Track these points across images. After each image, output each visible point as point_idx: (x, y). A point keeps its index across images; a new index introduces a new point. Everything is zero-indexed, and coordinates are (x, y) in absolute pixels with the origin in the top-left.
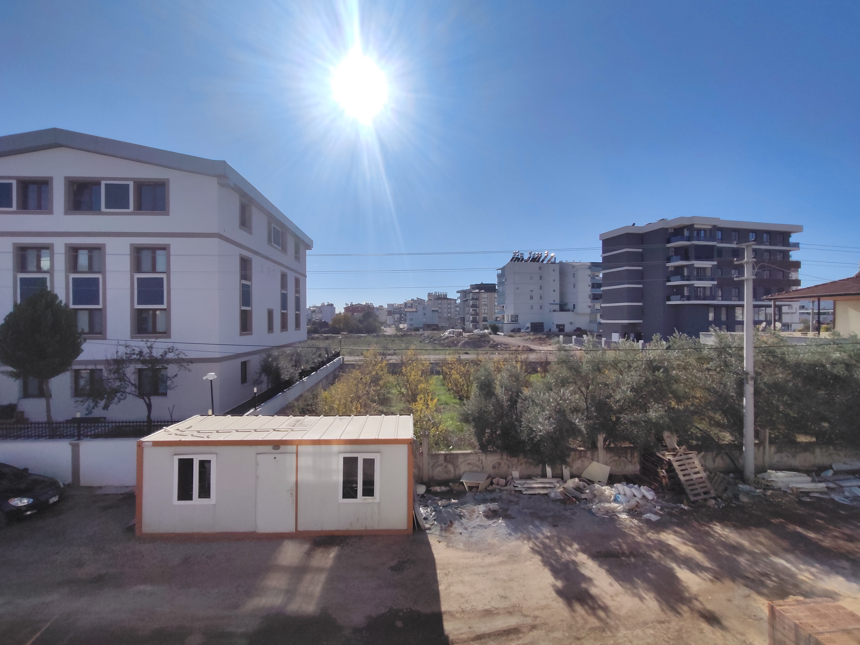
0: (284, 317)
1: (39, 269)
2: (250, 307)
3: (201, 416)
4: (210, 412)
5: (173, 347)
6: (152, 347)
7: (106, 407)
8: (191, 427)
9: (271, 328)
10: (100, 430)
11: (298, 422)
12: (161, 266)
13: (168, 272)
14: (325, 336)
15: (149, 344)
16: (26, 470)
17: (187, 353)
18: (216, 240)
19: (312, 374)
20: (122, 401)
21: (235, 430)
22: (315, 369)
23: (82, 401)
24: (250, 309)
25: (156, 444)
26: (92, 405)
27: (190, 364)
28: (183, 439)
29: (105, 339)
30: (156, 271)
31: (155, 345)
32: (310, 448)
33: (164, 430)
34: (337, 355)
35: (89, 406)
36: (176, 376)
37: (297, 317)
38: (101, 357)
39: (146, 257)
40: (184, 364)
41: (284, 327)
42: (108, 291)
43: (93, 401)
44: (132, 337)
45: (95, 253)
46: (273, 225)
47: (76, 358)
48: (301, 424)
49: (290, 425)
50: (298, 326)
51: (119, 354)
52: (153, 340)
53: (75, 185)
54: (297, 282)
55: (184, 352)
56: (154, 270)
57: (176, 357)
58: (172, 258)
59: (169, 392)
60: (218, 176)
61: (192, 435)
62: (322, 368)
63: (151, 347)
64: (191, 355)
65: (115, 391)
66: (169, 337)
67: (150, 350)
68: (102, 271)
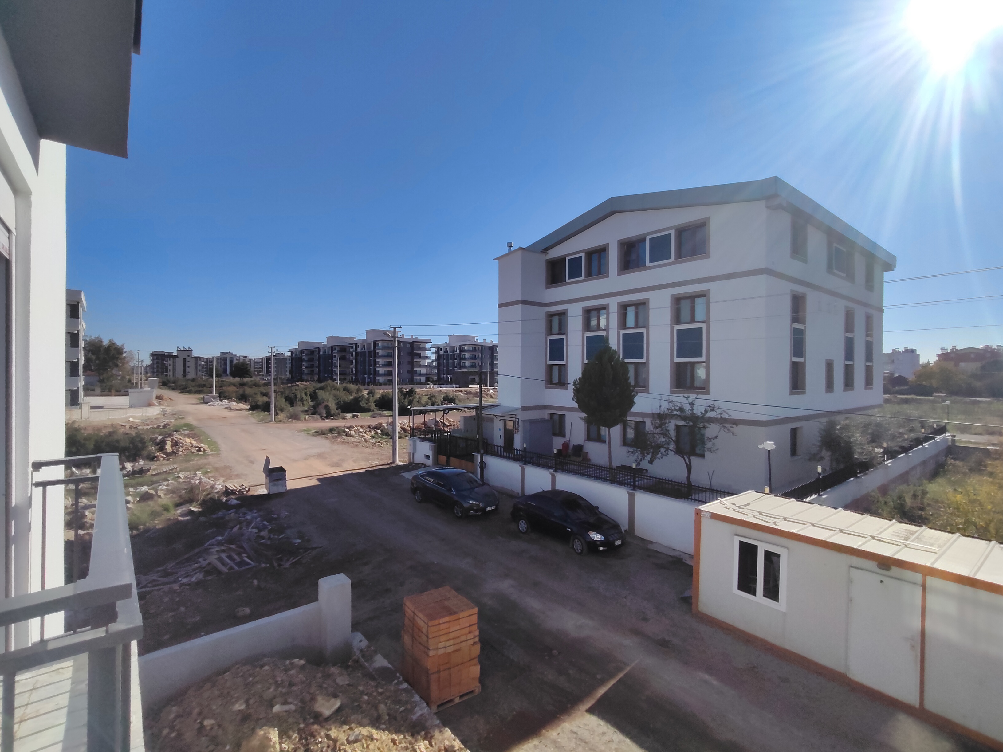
0: (849, 372)
1: (598, 328)
2: (803, 359)
3: (757, 492)
4: (767, 489)
5: (713, 405)
6: (694, 404)
7: (651, 462)
8: (748, 504)
9: (830, 386)
10: (643, 482)
11: (913, 534)
12: (700, 314)
13: (707, 321)
14: (902, 399)
15: (690, 400)
16: (597, 508)
17: (731, 413)
18: (764, 276)
19: (900, 456)
20: (664, 457)
21: (810, 523)
22: (905, 450)
23: (632, 452)
24: (803, 361)
25: (715, 517)
26: (640, 457)
27: (734, 426)
28: (745, 518)
29: (648, 392)
30: (694, 320)
31: (697, 402)
32: (953, 587)
33: (719, 501)
34: (942, 430)
35: (638, 457)
36: (716, 437)
37: (869, 372)
38: (648, 410)
39: (685, 306)
40: (727, 425)
41: (849, 384)
42: (651, 346)
43: (641, 453)
44: (672, 392)
45: (641, 308)
46: (835, 245)
47: (631, 409)
48: (917, 538)
49: (898, 536)
50: (869, 382)
51: (662, 408)
52: (694, 396)
53: (625, 247)
54: (869, 319)
55: (727, 411)
56: (693, 321)
57: (719, 416)
58: (712, 305)
59: (707, 454)
60: (768, 198)
61: (754, 516)
62: (916, 449)
63: (692, 404)
64: (735, 416)
65: (659, 446)
66: (708, 393)
67: (691, 407)
68: (646, 326)
